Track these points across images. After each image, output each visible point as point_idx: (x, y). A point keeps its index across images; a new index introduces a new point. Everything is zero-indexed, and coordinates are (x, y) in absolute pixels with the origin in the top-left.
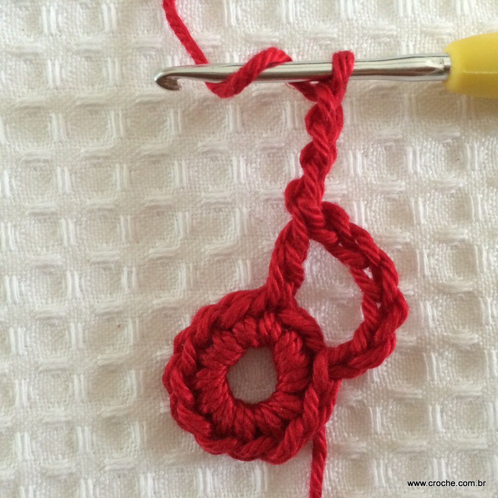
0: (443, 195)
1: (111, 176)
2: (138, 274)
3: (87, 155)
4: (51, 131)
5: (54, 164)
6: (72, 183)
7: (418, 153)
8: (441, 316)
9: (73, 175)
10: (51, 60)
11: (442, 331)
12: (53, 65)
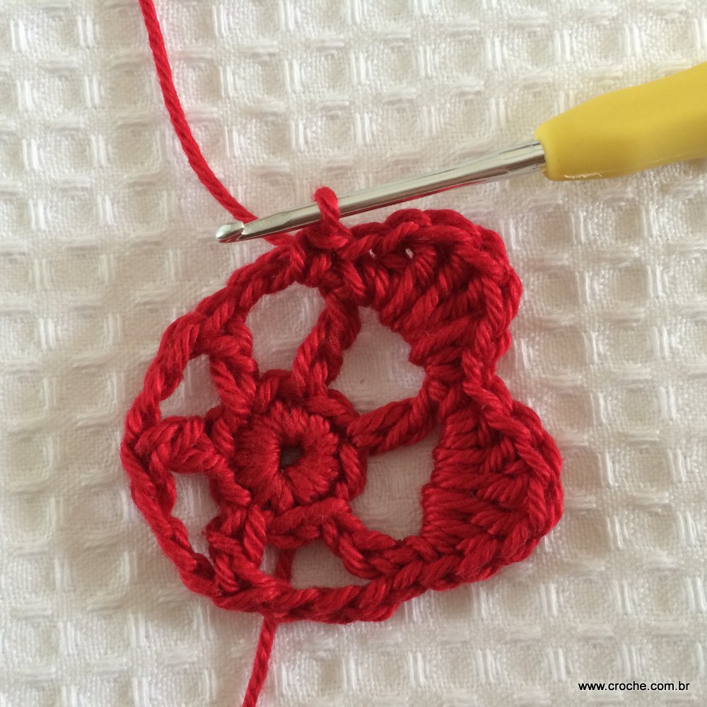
0: (539, 214)
1: (157, 205)
3: (131, 181)
4: (90, 156)
5: (95, 193)
6: (114, 213)
8: (539, 356)
9: (115, 205)
10: (88, 76)
11: (539, 373)
12: (91, 81)
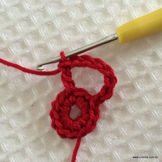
0: (108, 25)
2: (37, 89)
7: (96, 18)
